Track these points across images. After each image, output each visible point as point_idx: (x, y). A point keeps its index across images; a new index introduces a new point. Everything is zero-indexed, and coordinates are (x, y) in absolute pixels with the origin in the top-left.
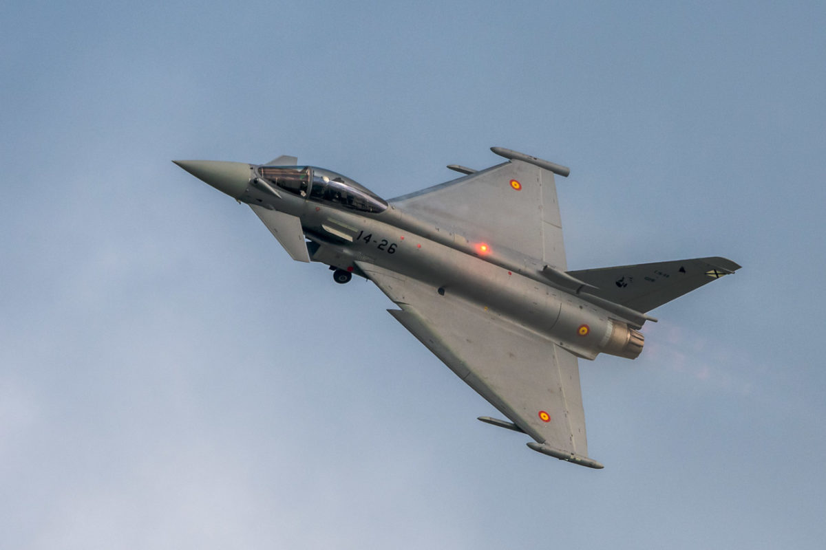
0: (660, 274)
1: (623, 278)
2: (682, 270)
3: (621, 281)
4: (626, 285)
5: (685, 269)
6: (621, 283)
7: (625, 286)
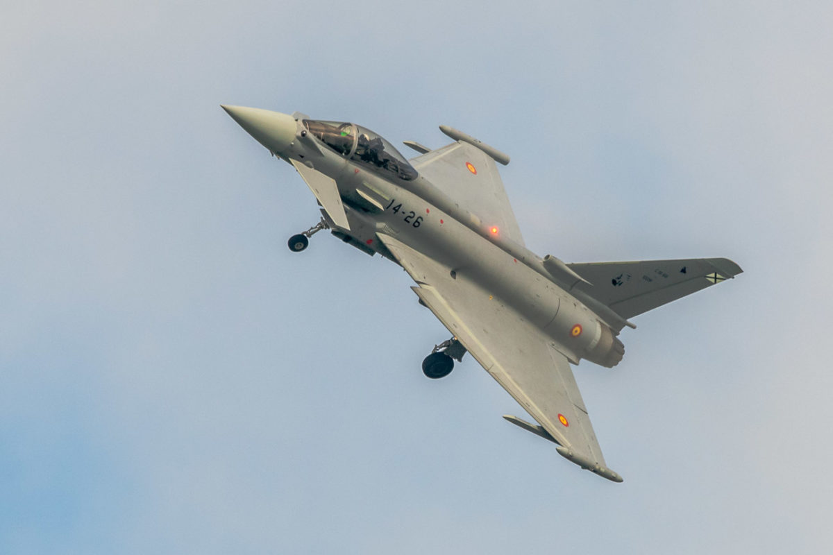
2: (683, 271)
5: (687, 270)
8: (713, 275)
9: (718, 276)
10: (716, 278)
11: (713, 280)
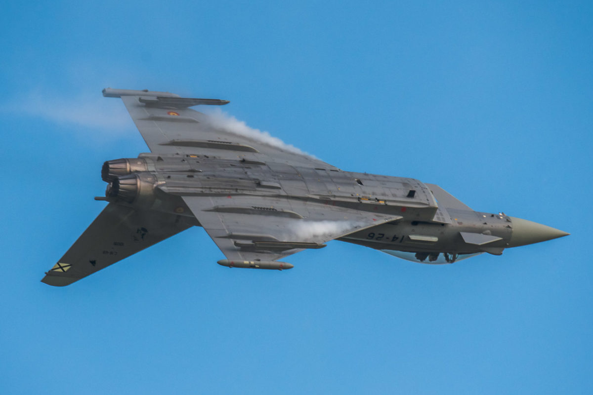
0: (111, 253)
1: (142, 237)
2: (93, 263)
3: (143, 235)
4: (138, 232)
5: (91, 264)
6: (143, 232)
7: (138, 230)
8: (66, 269)
9: (60, 270)
10: (61, 267)
11: (62, 265)
